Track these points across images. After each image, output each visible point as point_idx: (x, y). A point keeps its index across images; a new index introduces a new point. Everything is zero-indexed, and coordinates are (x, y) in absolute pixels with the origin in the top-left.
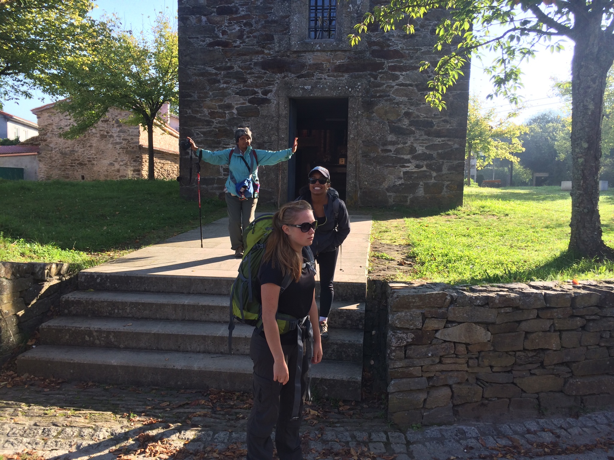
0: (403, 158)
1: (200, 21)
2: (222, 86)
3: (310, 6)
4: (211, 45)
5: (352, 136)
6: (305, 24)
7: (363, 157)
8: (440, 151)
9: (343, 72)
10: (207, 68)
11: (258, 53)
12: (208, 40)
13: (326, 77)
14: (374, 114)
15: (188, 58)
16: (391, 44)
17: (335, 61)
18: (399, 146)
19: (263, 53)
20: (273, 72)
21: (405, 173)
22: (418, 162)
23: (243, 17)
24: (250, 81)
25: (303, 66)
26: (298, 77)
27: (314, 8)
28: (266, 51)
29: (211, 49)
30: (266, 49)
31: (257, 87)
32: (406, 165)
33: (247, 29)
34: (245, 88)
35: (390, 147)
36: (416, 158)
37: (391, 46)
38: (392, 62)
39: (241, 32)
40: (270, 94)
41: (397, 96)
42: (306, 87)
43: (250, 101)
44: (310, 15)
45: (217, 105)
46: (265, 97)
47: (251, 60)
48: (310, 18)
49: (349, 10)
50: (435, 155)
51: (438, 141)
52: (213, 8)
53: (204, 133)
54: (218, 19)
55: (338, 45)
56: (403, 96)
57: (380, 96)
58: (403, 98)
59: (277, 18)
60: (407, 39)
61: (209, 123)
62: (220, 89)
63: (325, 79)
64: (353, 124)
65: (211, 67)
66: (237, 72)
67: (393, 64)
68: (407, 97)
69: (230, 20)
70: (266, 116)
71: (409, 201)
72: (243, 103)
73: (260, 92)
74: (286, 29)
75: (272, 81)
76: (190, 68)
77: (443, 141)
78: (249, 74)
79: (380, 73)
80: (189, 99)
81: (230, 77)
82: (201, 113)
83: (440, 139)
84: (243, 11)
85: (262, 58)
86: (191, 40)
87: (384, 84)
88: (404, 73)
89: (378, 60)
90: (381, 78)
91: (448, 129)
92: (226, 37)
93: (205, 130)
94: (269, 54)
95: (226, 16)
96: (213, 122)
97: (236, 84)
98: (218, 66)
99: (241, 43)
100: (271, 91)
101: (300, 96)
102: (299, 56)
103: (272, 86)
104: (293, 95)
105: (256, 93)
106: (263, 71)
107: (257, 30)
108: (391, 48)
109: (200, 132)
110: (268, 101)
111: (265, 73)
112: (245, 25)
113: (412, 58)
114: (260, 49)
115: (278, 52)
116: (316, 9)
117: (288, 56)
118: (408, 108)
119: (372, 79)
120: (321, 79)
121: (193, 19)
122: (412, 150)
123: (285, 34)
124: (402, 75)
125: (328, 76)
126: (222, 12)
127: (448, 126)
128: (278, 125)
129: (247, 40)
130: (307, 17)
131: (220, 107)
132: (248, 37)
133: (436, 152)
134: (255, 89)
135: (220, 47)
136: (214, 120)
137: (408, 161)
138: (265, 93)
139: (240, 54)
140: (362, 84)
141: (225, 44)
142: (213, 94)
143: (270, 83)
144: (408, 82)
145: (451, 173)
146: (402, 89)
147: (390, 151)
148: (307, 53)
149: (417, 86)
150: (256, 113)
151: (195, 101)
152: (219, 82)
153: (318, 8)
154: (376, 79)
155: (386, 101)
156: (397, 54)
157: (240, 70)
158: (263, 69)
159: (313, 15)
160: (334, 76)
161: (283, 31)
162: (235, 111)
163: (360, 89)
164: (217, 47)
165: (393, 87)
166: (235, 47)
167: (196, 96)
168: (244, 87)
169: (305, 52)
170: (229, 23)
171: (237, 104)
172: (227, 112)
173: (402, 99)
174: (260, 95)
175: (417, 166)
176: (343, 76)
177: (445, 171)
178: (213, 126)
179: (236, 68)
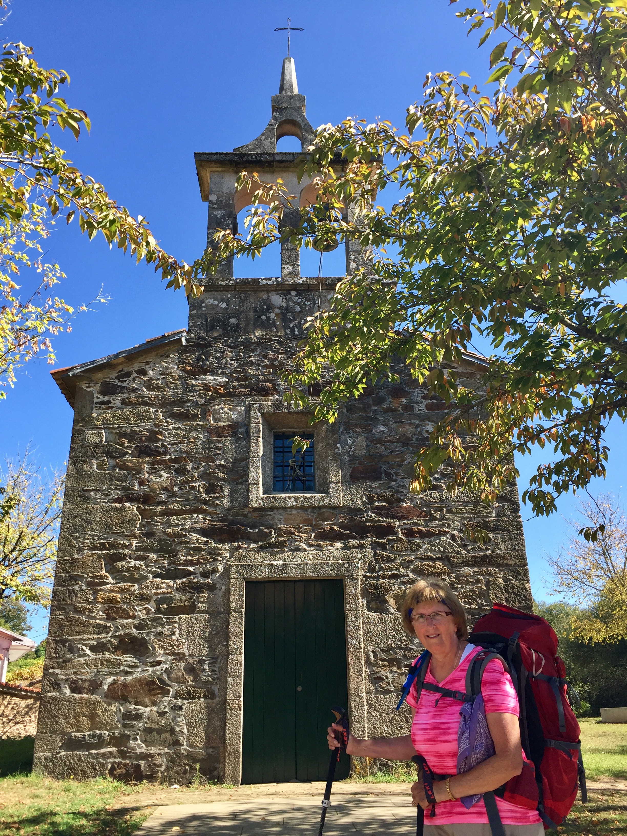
1: (105, 465)
4: (120, 500)
5: (354, 642)
9: (334, 539)
10: (110, 536)
11: (196, 511)
12: (115, 494)
13: (307, 547)
16: (401, 498)
17: (320, 522)
20: (220, 541)
23: (175, 460)
24: (182, 554)
25: (269, 529)
26: (262, 547)
27: (281, 450)
28: (211, 508)
29: (119, 506)
30: (210, 505)
31: (193, 564)
33: (180, 476)
34: (173, 566)
37: (402, 501)
38: (406, 525)
39: (171, 480)
42: (275, 563)
44: (275, 458)
45: (121, 595)
46: (205, 580)
47: (185, 522)
48: (275, 462)
49: (336, 451)
54: (135, 462)
55: (323, 498)
57: (394, 576)
59: (228, 462)
61: (103, 629)
62: (129, 569)
63: (305, 549)
64: (354, 621)
65: (116, 533)
66: (161, 542)
67: (408, 527)
69: (153, 463)
70: (207, 612)
72: (168, 592)
73: (197, 572)
74: (242, 477)
75: (219, 554)
76: (78, 538)
78: (181, 543)
79: (392, 540)
80: (71, 588)
81: (147, 550)
82: (90, 611)
84: (174, 451)
85: (203, 518)
86: (86, 494)
88: (427, 540)
89: (386, 521)
90: (392, 547)
92: (144, 488)
93: (94, 641)
94: (217, 512)
95: (147, 458)
96: (111, 627)
97: (155, 561)
98: (129, 532)
99: (169, 497)
100: (215, 571)
102: (262, 516)
103: (217, 563)
104: (254, 576)
105: (189, 574)
106: (204, 539)
107: (196, 478)
108: (405, 504)
109: (85, 645)
110: (210, 587)
111: (207, 542)
112: (177, 471)
113: (435, 518)
115: (229, 509)
116: (284, 452)
117: (245, 516)
119: (379, 550)
121: (93, 464)
123: (241, 483)
124: (423, 543)
125: (310, 545)
126: (141, 453)
128: (227, 628)
129: (180, 492)
131: (127, 600)
132: (181, 489)
134: (190, 567)
135: (136, 504)
136: (112, 623)
138: (207, 573)
139: (166, 514)
140: (364, 556)
141: (144, 499)
142: (115, 578)
143: (214, 557)
144: (435, 554)
146: (427, 565)
148: (275, 511)
149: (449, 559)
150: (190, 608)
153: (286, 450)
154: (386, 549)
155: (404, 583)
156: (413, 512)
157: (165, 537)
158: (204, 536)
159: (280, 459)
160: (319, 545)
161: (238, 479)
162: (152, 606)
164: (129, 503)
165: (411, 561)
166: (159, 503)
168: (169, 564)
169: (272, 509)
170: (151, 468)
171: (156, 594)
172: (138, 607)
174: (198, 578)
176: (332, 545)
178: (112, 634)
179: (159, 535)
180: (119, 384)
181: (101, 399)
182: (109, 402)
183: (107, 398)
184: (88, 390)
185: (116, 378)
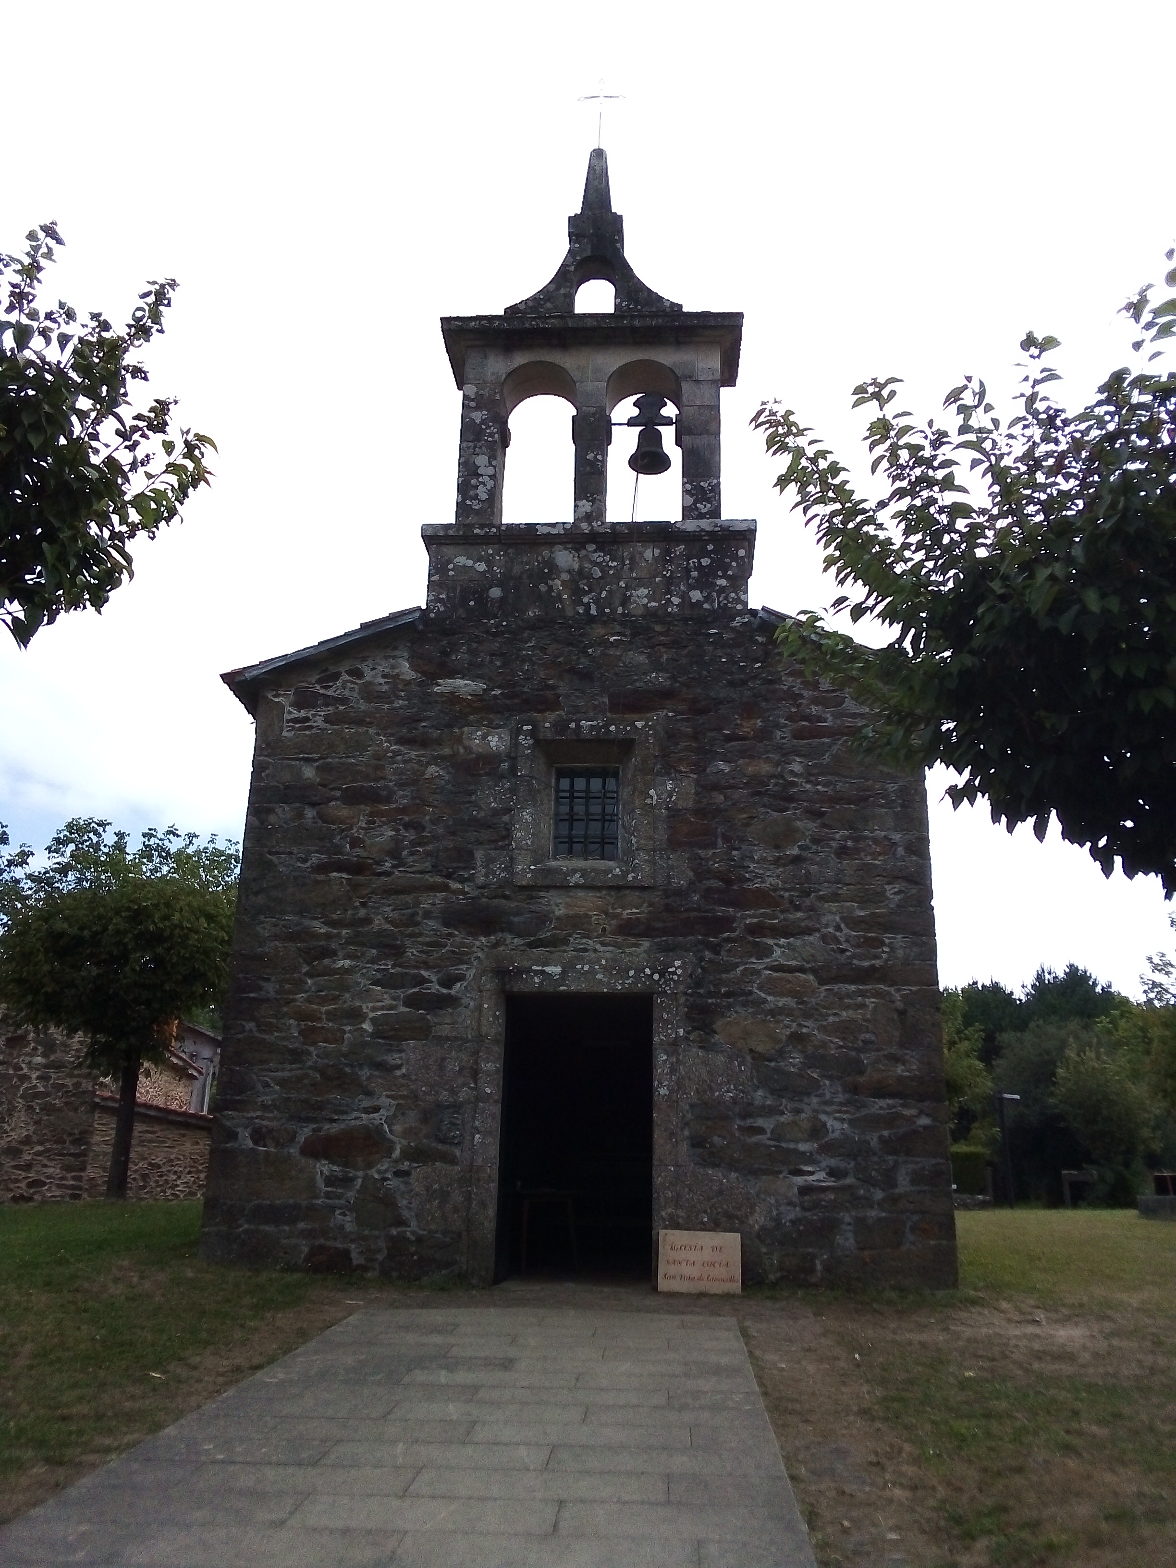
0: (796, 1151)
1: (301, 815)
2: (340, 963)
3: (558, 790)
4: (323, 868)
5: (663, 1091)
6: (547, 828)
7: (693, 1146)
8: (886, 1133)
9: (640, 935)
10: (307, 922)
11: (434, 888)
12: (315, 859)
13: (598, 947)
14: (717, 1037)
15: (261, 899)
16: (747, 875)
17: (619, 910)
18: (783, 1119)
19: (446, 888)
20: (470, 934)
21: (805, 1190)
22: (833, 1162)
23: (404, 810)
24: (412, 952)
25: (543, 919)
26: (531, 945)
27: (567, 794)
28: (455, 885)
29: (321, 877)
30: (454, 879)
31: (428, 967)
32: (805, 1168)
33: (411, 835)
34: (399, 969)
35: (760, 1122)
36: (828, 1148)
37: (749, 880)
38: (752, 917)
39: (397, 840)
40: (459, 984)
41: (769, 994)
42: (548, 969)
43: (411, 1002)
44: (556, 808)
45: (324, 1009)
46: (445, 991)
47: (417, 904)
48: (557, 814)
49: (648, 801)
50: (874, 1143)
51: (880, 1106)
52: (333, 789)
53: (282, 1083)
54: (344, 812)
55: (625, 874)
56: (782, 995)
57: (728, 995)
58: (785, 999)
59: (482, 814)
60: (784, 865)
61: (297, 1056)
62: (335, 971)
63: (595, 950)
64: (665, 1061)
65: (316, 918)
66: (381, 933)
67: (755, 920)
68: (793, 997)
69: (371, 814)
70: (448, 1039)
71: (819, 1267)
72: (391, 1008)
73: (434, 978)
74: (503, 838)
75: (466, 953)
76: (263, 922)
77: (890, 1107)
78: (411, 936)
79: (728, 940)
80: (252, 995)
81: (363, 944)
82: (279, 1030)
83: (883, 1103)
84: (403, 797)
85: (444, 899)
86: (274, 858)
87: (737, 965)
88: (782, 941)
89: (721, 911)
90: (729, 951)
91: (900, 1079)
92: (358, 851)
93: (286, 1074)
94: (463, 892)
95: (362, 807)
96: (309, 1053)
97: (373, 961)
98: (335, 917)
99: (394, 866)
100: (460, 978)
101: (535, 990)
102: (532, 898)
103: (464, 967)
104: (518, 987)
105: (423, 981)
106: (445, 931)
107: (436, 838)
108: (751, 886)
109: (272, 1078)
110: (452, 1001)
111: (451, 935)
112: (407, 826)
113: (798, 908)
114: (439, 879)
115: (482, 887)
116: (572, 798)
117: (507, 898)
118: (800, 1025)
119: (708, 955)
120: (585, 950)
121: (282, 813)
122: (817, 1131)
123: (502, 848)
124: (777, 945)
125: (603, 944)
126: (353, 798)
127: (900, 1069)
128: (476, 1063)
129: (411, 859)
130: (552, 812)
131: (332, 1016)
132: (412, 854)
133: (875, 1136)
134: (423, 972)
135: (344, 876)
136: (312, 1049)
137: (809, 1159)
138: (448, 982)
139: (388, 892)
140: (684, 963)
141: (358, 868)
142: (314, 984)
143: (459, 958)
144: (794, 963)
145: (919, 1192)
146: (782, 979)
147: (761, 1131)
148: (553, 893)
149: (814, 971)
150: (423, 1032)
151: (268, 1000)
152: (333, 954)
153: (576, 794)
154: (717, 953)
155: (745, 1005)
156: (763, 898)
157: (387, 926)
158: (447, 924)
159: (565, 809)
160: (616, 945)
161: (496, 841)
162: (367, 1026)
163: (679, 976)
164: (335, 874)
165: (758, 972)
166: (380, 874)
167: (270, 988)
168: (394, 966)
169: (547, 888)
170: (368, 822)
171: (374, 1009)
172: (348, 1028)
173: (782, 1001)
174: (435, 988)
175: (832, 1173)
176: (637, 945)
177: (903, 1183)
178: (310, 1063)
179: (378, 922)
180: (322, 691)
181: (296, 714)
182: (307, 719)
183: (303, 713)
184: (276, 700)
185: (317, 682)
